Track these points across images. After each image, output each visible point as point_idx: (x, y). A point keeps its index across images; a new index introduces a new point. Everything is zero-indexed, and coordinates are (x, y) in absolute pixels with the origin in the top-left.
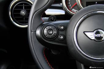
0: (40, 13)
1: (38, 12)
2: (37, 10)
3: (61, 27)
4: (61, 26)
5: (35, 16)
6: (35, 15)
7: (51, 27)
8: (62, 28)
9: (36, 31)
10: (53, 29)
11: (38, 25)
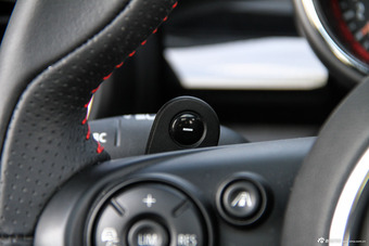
0: (71, 83)
1: (54, 76)
2: (40, 59)
3: (235, 194)
4: (239, 185)
5: (26, 110)
6: (30, 101)
7: (149, 201)
8: (246, 201)
9: (32, 234)
10: (165, 213)
11: (55, 182)
